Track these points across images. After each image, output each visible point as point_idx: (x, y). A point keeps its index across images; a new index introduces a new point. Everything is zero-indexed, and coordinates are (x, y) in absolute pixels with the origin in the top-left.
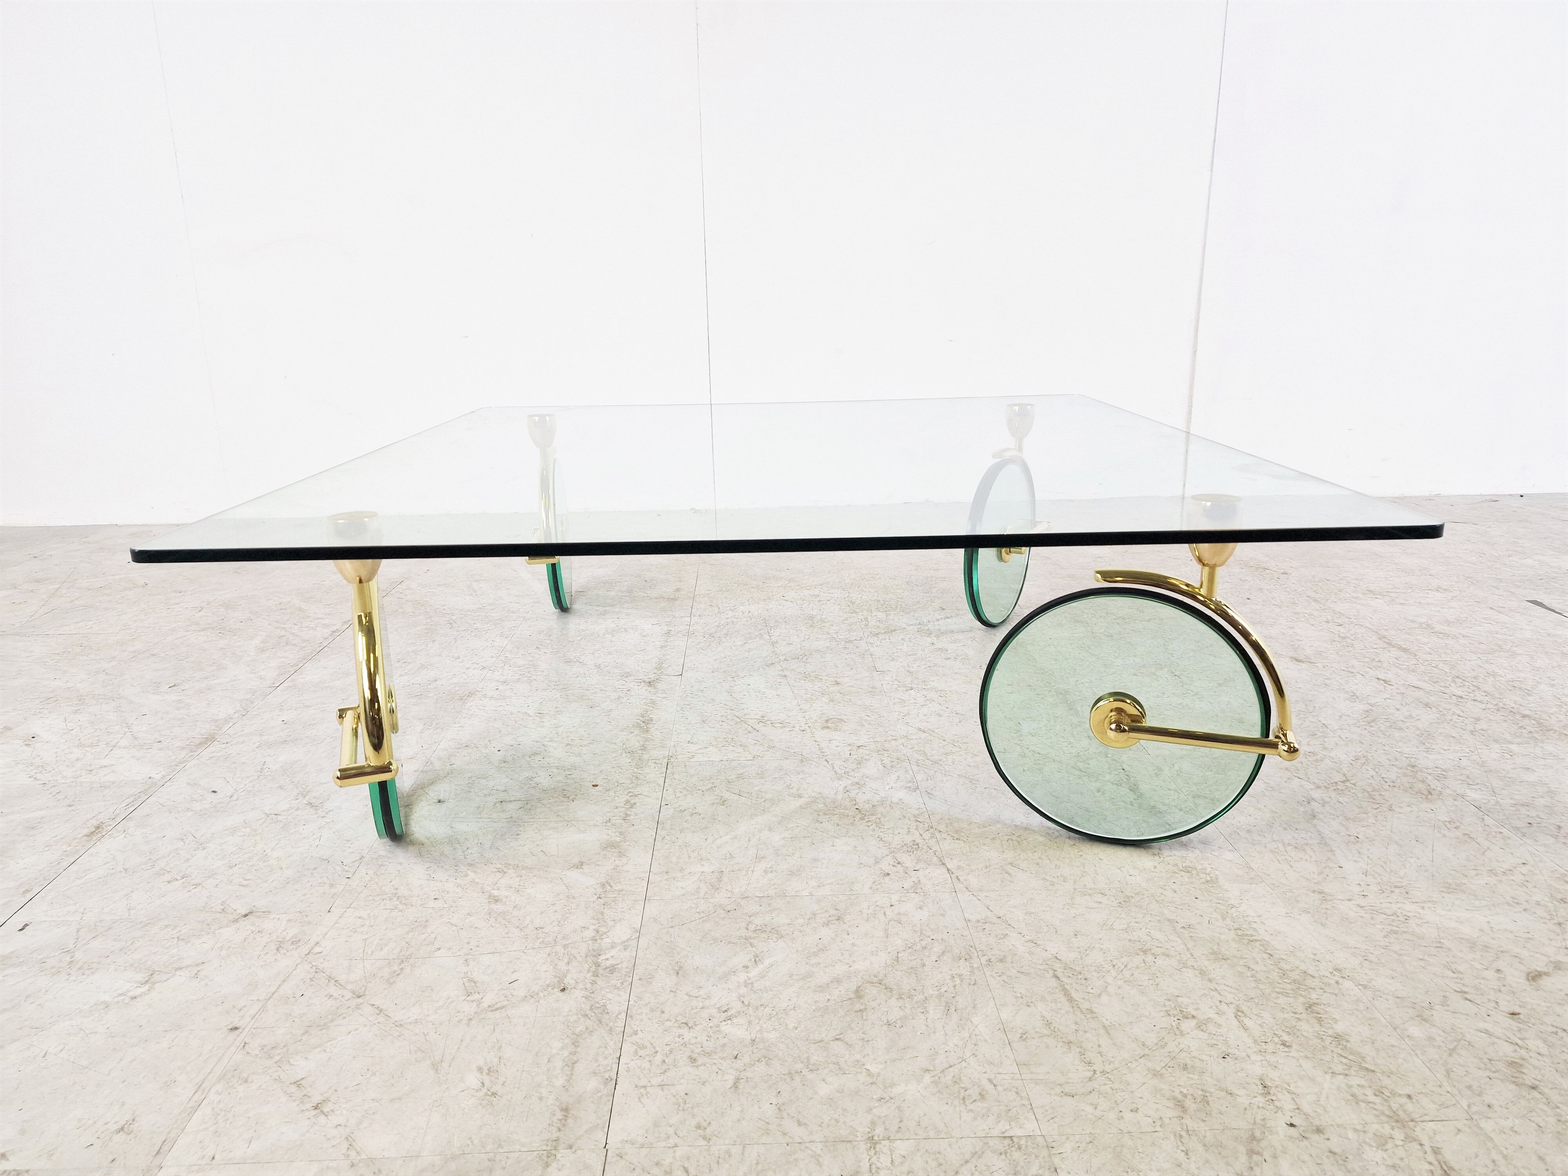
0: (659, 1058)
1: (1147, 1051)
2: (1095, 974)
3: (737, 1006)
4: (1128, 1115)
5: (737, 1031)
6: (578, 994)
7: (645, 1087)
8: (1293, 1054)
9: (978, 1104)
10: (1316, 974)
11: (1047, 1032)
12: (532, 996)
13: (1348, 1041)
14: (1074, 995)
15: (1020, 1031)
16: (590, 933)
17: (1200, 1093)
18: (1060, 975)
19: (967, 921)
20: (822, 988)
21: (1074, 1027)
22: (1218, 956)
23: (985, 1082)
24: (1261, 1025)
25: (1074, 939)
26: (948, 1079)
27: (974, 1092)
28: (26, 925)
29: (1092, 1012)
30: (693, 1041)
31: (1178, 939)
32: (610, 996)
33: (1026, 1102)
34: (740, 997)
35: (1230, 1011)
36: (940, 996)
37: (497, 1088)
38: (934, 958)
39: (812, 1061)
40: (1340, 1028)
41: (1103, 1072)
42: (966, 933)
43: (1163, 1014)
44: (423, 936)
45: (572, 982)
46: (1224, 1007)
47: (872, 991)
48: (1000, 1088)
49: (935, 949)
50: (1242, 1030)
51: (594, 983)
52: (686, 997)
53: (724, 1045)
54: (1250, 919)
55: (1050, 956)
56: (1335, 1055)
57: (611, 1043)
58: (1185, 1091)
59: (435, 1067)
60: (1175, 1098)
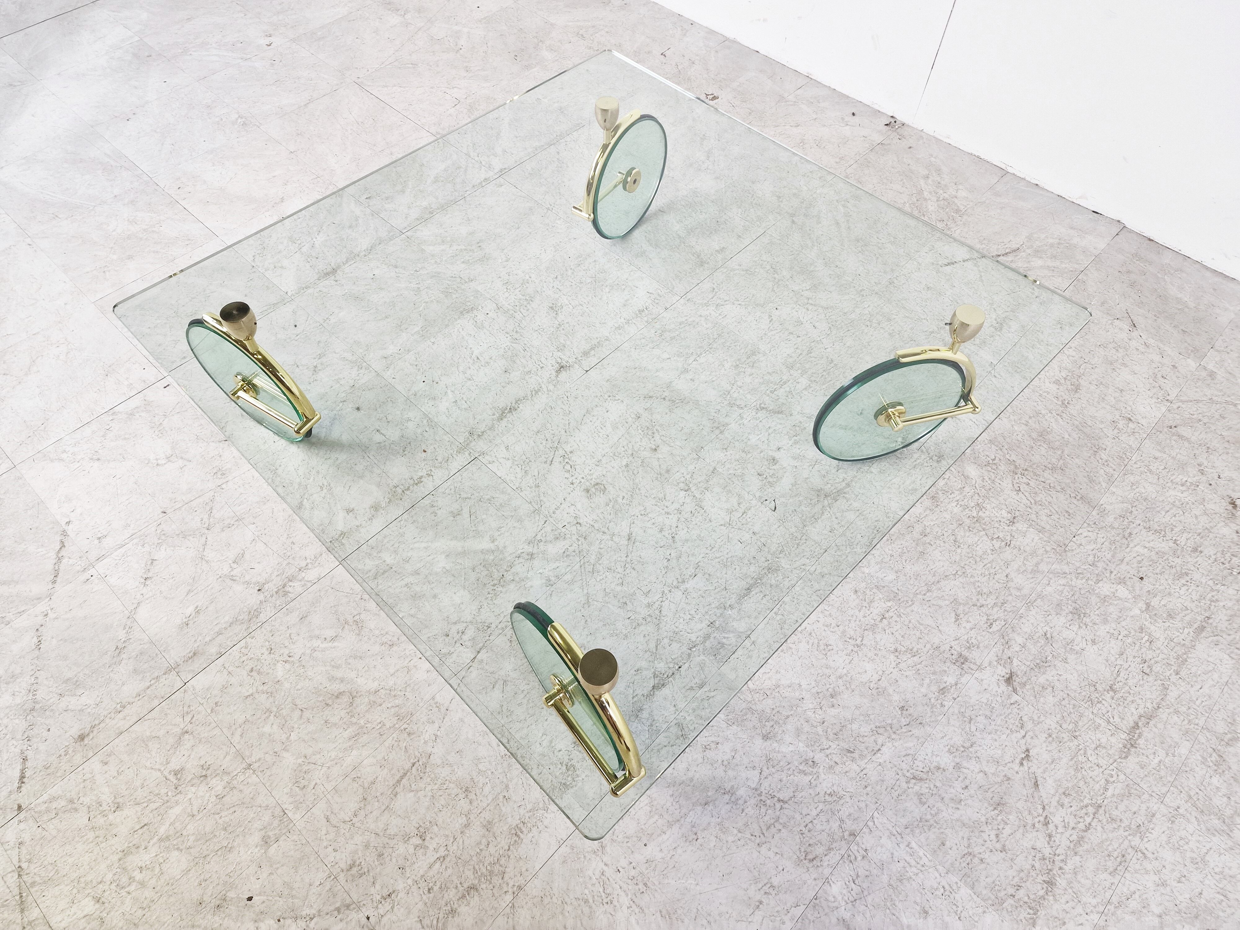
0: (245, 658)
1: (381, 834)
2: (429, 779)
3: (297, 657)
4: (330, 849)
5: (280, 671)
6: (261, 597)
7: (225, 668)
8: (424, 897)
9: (297, 789)
10: (505, 879)
11: (366, 785)
12: (248, 583)
13: (453, 917)
14: (404, 781)
15: (359, 775)
16: (303, 564)
17: (366, 870)
18: (416, 765)
19: (433, 698)
20: (332, 679)
21: (378, 794)
22: (488, 826)
23: (313, 783)
24: (438, 872)
25: (453, 753)
26: (305, 768)
27: (303, 783)
28: (168, 385)
29: (395, 796)
30: (263, 661)
31: (490, 800)
32: (268, 608)
33: (311, 806)
34: (303, 654)
35: (442, 852)
36: (362, 727)
37: (191, 622)
38: (389, 705)
39: (281, 712)
40: (463, 909)
41: (353, 825)
42: (421, 705)
43: (417, 826)
44: (259, 510)
45: (267, 588)
46: (442, 849)
47: (345, 699)
48: (313, 791)
49: (397, 701)
50: (429, 866)
51: (272, 596)
52: (288, 635)
53: (268, 674)
54: (539, 824)
55: (429, 752)
56: (437, 916)
57: (241, 635)
58: (362, 864)
59: (189, 591)
60: (355, 862)
